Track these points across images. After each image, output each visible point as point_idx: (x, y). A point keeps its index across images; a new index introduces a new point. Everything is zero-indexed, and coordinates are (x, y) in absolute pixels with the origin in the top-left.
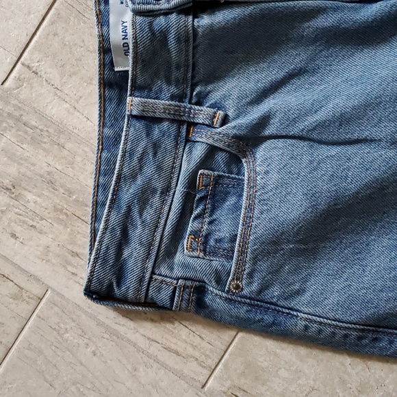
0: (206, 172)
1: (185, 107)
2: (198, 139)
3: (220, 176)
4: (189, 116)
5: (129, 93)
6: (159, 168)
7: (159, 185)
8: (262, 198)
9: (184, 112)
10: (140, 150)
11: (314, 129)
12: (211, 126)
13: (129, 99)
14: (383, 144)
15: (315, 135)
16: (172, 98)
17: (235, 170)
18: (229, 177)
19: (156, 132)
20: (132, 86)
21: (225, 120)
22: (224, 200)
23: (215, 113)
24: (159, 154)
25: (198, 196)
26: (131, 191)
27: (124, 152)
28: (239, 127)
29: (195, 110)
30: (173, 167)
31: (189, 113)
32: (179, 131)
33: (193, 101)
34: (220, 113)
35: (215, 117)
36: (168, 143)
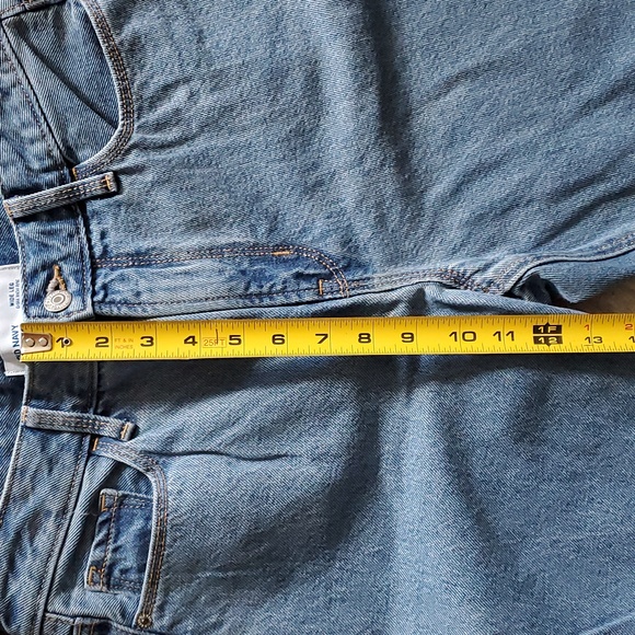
0: (109, 491)
1: (88, 418)
2: (103, 454)
3: (125, 496)
4: (93, 428)
5: (24, 402)
6: (55, 488)
7: (54, 507)
8: (175, 522)
9: (88, 424)
10: (33, 467)
11: (233, 443)
12: (118, 439)
13: (23, 408)
14: (304, 460)
15: (233, 450)
16: (74, 408)
17: (144, 489)
18: (136, 497)
19: (54, 446)
20: (28, 395)
21: (134, 433)
22: (130, 523)
23: (123, 425)
24: (55, 471)
25: (100, 519)
26: (21, 514)
27: (15, 470)
28: (149, 441)
29: (100, 421)
30: (71, 486)
31: (94, 425)
32: (80, 445)
33: (99, 411)
34: (129, 426)
35: (122, 430)
36: (68, 458)
